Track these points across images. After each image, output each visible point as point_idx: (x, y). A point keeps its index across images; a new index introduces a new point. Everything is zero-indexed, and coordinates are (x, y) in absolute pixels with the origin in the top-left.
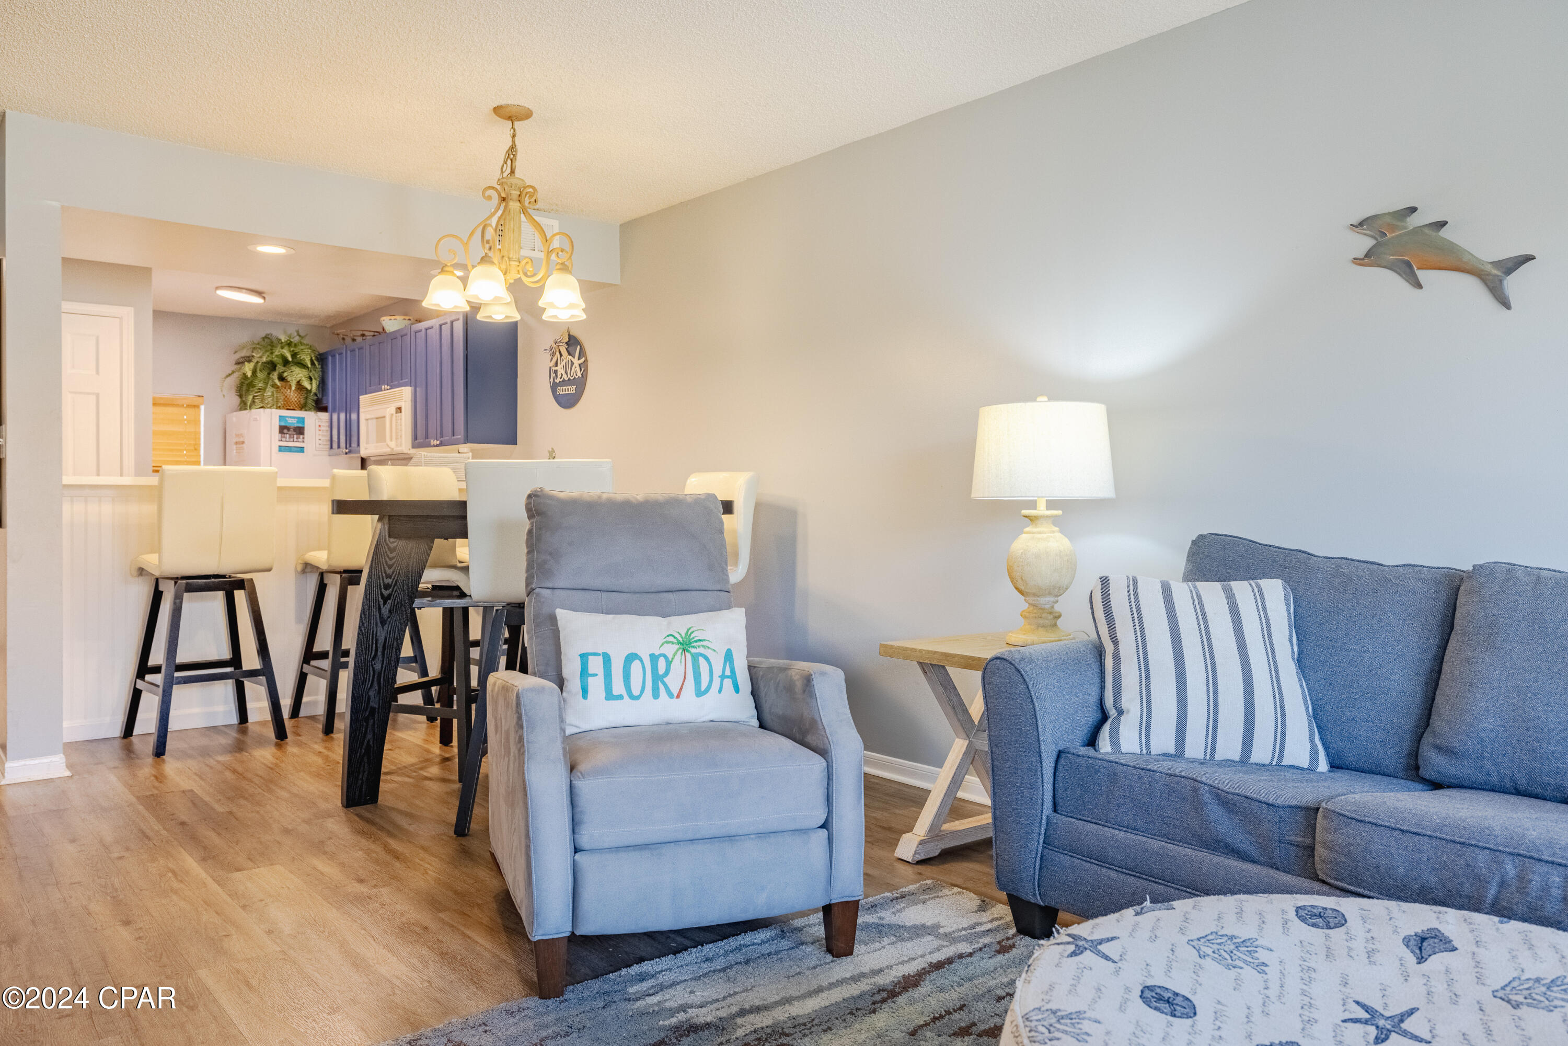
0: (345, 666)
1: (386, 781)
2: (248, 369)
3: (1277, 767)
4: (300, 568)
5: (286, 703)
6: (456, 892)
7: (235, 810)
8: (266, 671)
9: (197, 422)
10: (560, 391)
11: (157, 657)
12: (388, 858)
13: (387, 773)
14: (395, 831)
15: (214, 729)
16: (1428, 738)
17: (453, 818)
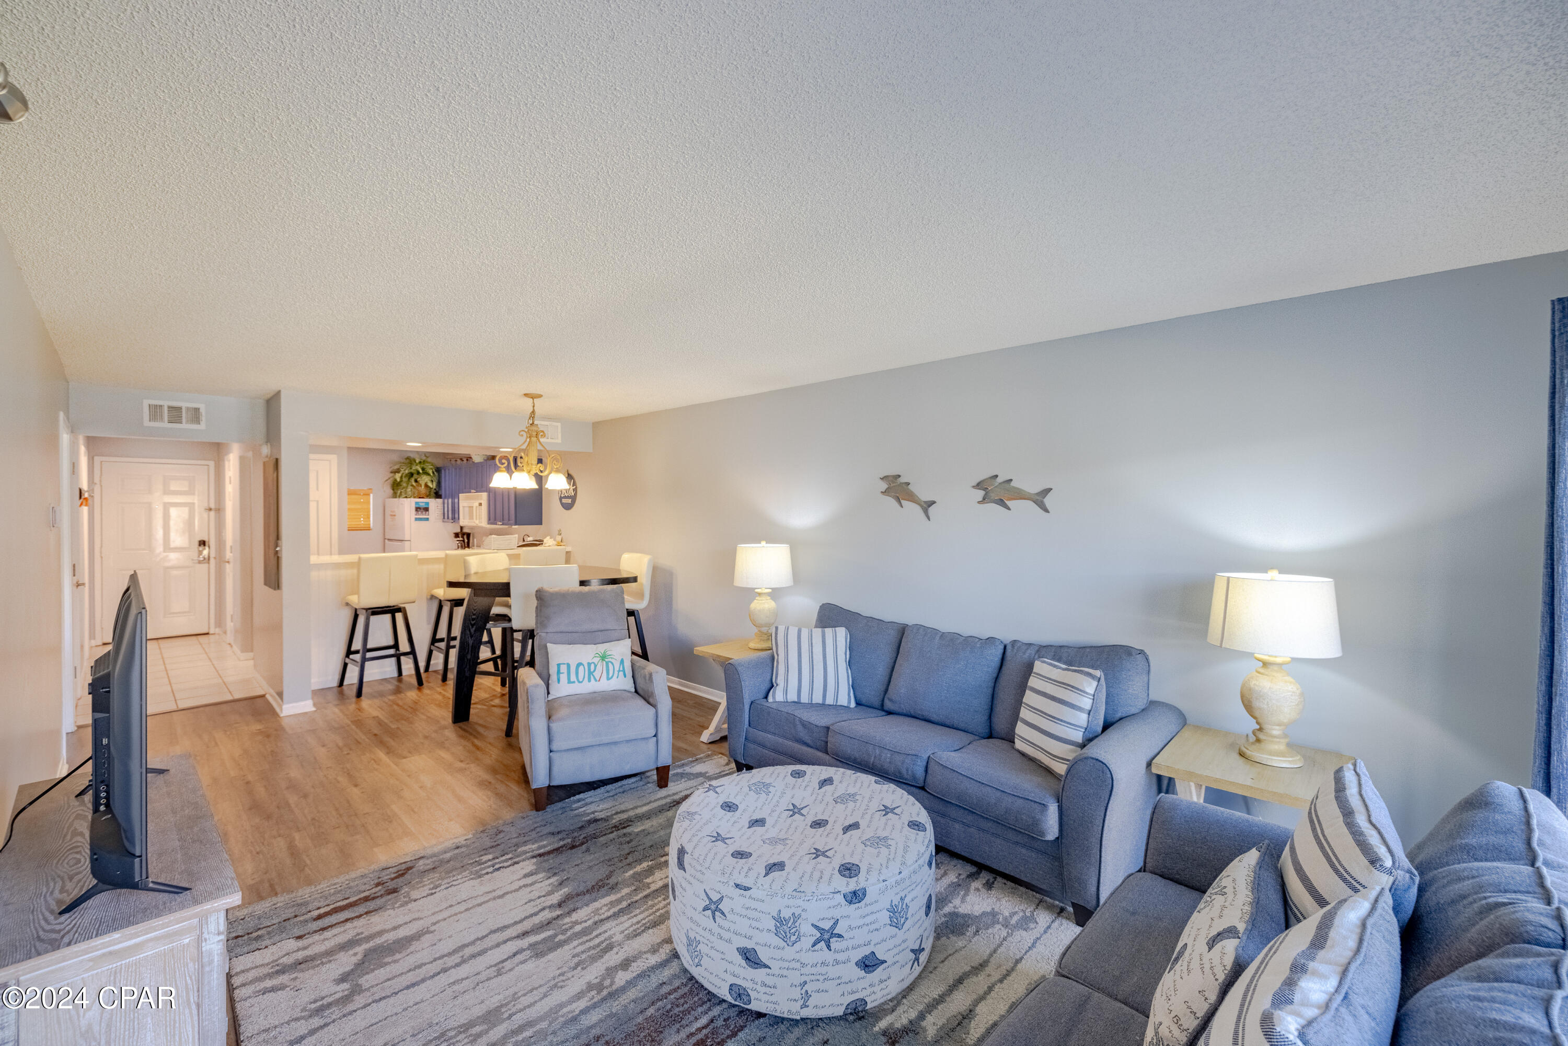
0: (454, 647)
1: (473, 708)
2: (398, 477)
3: (836, 707)
4: (429, 597)
5: (422, 664)
6: (505, 765)
7: (400, 726)
8: (413, 652)
9: (369, 503)
10: (564, 501)
11: (357, 645)
12: (474, 749)
13: (474, 704)
14: (477, 735)
15: (385, 680)
16: (887, 696)
17: (505, 727)
